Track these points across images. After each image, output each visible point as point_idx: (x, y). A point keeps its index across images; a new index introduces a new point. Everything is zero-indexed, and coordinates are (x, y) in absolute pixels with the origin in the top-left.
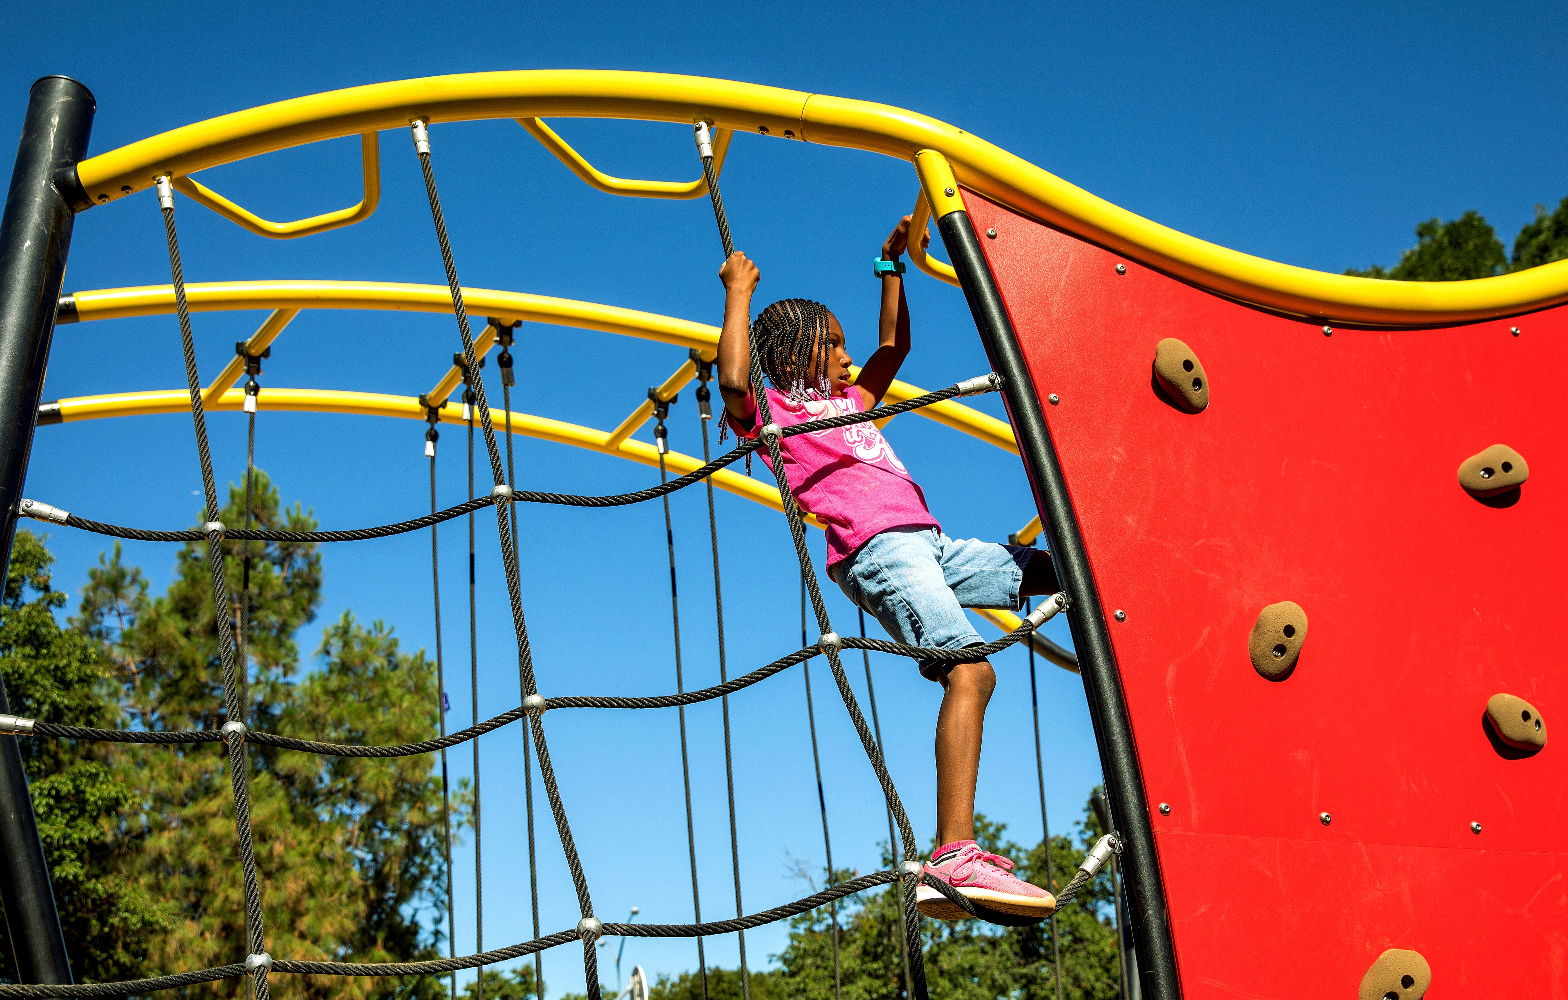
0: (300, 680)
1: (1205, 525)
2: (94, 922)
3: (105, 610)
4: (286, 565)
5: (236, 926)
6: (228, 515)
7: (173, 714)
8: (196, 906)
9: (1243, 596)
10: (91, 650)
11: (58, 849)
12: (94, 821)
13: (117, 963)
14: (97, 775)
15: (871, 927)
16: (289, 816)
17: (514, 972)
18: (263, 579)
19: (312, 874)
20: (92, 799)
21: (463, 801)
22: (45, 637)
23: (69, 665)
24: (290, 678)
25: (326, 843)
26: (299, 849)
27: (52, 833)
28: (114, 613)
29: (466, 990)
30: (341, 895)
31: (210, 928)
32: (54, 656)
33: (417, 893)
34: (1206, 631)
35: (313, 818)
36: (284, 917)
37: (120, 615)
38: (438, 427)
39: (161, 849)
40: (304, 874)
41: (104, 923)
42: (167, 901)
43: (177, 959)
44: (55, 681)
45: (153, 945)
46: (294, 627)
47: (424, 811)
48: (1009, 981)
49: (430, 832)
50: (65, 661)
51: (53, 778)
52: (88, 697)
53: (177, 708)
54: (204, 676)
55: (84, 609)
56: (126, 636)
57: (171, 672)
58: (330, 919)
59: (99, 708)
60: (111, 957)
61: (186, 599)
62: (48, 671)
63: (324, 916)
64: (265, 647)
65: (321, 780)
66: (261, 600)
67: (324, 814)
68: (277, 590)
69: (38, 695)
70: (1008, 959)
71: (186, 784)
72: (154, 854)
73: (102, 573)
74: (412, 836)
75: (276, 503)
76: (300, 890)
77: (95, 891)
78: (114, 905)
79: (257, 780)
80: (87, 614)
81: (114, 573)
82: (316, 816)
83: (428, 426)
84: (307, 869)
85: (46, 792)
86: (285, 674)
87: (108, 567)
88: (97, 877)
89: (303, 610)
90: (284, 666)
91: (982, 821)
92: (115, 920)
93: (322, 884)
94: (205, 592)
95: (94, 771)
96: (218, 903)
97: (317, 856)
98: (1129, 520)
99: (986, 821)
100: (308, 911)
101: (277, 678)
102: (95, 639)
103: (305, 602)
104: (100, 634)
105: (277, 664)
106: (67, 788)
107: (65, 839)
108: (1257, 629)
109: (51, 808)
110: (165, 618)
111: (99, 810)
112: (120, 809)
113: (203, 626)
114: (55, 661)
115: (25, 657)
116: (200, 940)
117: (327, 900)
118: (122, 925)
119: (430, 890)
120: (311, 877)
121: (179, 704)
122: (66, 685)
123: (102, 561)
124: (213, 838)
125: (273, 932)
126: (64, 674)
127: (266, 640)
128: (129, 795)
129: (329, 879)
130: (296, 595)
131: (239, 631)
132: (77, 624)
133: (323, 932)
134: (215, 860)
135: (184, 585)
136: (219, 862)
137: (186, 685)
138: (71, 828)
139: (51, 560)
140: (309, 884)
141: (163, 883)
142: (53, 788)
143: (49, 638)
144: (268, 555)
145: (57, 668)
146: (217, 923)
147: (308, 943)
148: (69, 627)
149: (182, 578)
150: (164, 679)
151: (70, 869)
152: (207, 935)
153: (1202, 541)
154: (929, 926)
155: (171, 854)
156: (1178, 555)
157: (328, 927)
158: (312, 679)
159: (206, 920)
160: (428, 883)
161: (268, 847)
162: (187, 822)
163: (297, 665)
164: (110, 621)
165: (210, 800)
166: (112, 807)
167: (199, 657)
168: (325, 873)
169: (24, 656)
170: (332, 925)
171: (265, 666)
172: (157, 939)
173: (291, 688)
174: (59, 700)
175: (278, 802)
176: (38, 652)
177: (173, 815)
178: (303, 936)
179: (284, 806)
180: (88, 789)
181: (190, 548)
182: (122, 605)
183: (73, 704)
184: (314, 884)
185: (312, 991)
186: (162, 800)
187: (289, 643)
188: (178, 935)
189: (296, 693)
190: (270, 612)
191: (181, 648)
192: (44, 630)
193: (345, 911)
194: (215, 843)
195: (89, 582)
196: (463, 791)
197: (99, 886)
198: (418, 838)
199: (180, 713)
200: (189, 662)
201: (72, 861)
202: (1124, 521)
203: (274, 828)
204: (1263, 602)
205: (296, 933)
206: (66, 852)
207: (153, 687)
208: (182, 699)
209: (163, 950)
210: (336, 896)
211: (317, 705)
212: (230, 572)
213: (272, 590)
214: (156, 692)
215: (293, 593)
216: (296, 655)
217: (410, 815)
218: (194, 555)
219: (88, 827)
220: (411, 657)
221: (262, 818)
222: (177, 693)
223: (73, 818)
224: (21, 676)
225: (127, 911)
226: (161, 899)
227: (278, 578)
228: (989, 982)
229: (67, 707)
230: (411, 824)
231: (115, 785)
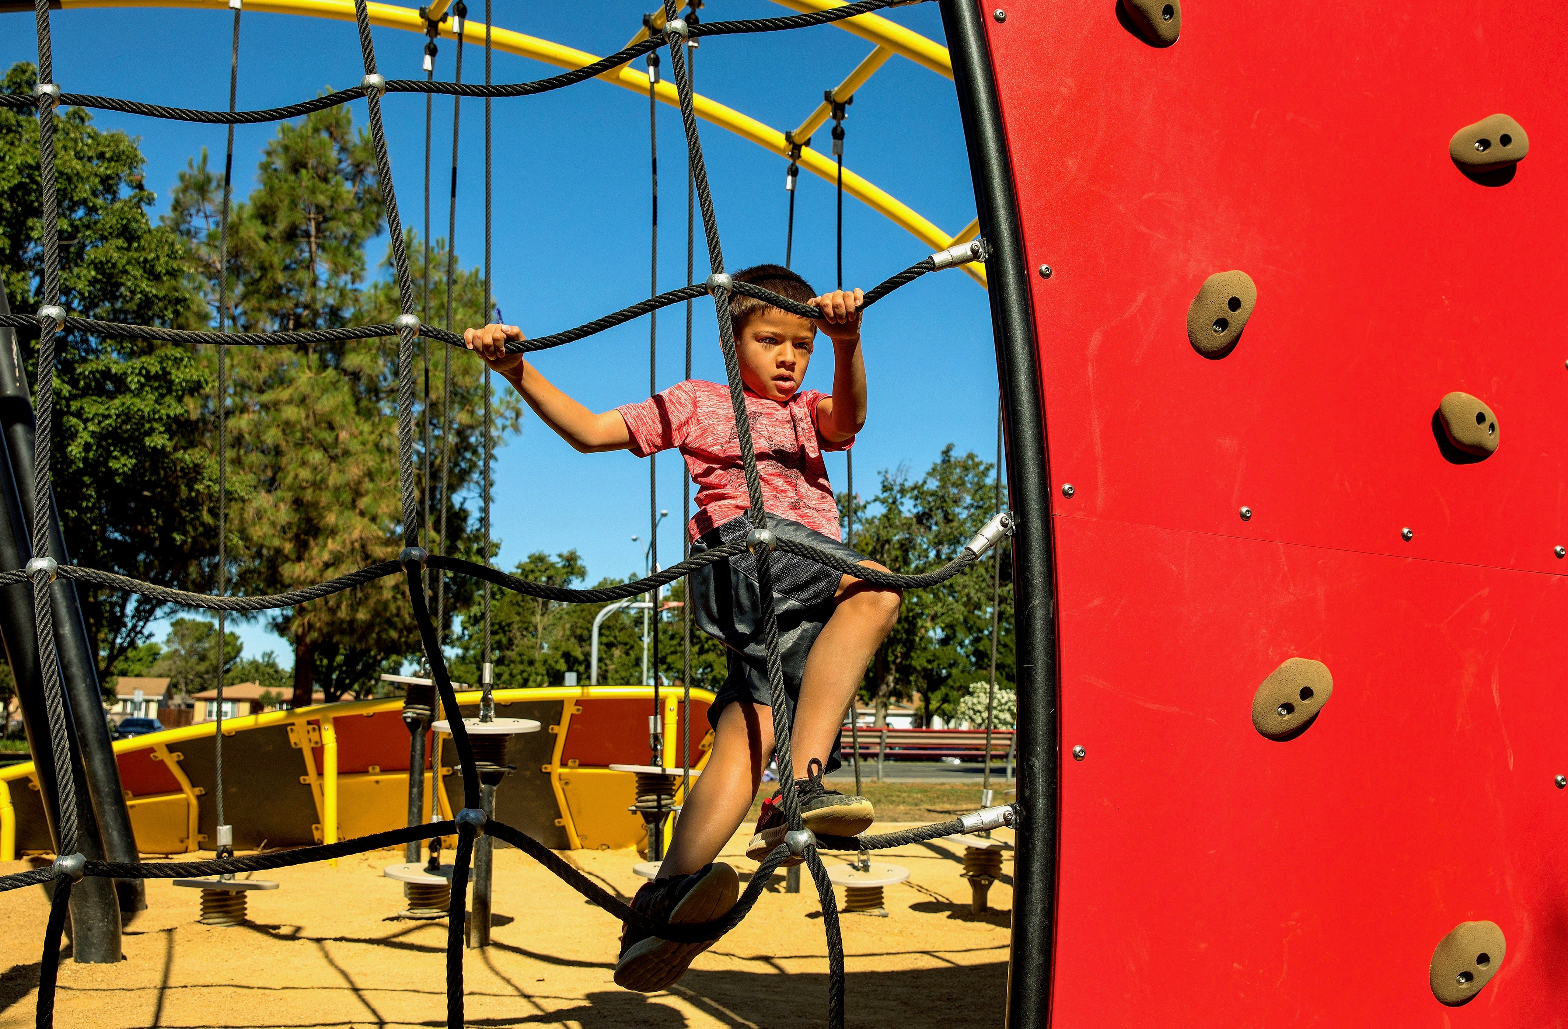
0: (365, 287)
1: (1156, 177)
2: (183, 487)
3: (193, 211)
4: (358, 179)
5: (305, 501)
6: (304, 131)
7: (253, 310)
8: (273, 480)
9: (1189, 260)
10: (178, 246)
11: (149, 422)
12: (180, 400)
13: (203, 524)
14: (182, 359)
15: (867, 544)
16: (352, 409)
17: (560, 556)
18: (335, 192)
19: (371, 461)
20: (177, 380)
21: (508, 407)
22: (136, 231)
23: (158, 258)
24: (357, 285)
25: (384, 435)
26: (360, 438)
27: (142, 407)
28: (201, 214)
29: (518, 568)
30: (397, 481)
31: (283, 500)
32: (144, 249)
33: (466, 485)
34: (1141, 297)
35: (375, 412)
36: (346, 497)
37: (206, 217)
38: (437, 41)
39: (240, 430)
40: (364, 460)
41: (191, 489)
42: (246, 474)
43: (254, 524)
44: (145, 272)
45: (234, 511)
46: (363, 239)
47: (472, 413)
48: (983, 599)
49: (477, 433)
50: (153, 255)
51: (143, 359)
52: (176, 289)
53: (257, 305)
54: (281, 278)
55: (175, 209)
56: (211, 236)
57: (252, 272)
58: (385, 501)
59: (185, 300)
60: (198, 518)
61: (264, 206)
62: (139, 263)
63: (380, 498)
64: (335, 255)
65: (385, 379)
66: (333, 212)
67: (386, 408)
68: (348, 203)
69: (129, 284)
70: (984, 580)
71: (265, 373)
72: (235, 433)
73: (190, 176)
74: (461, 433)
75: (349, 122)
76: (361, 474)
77: (182, 460)
78: (200, 474)
79: (324, 375)
80: (177, 213)
81: (201, 178)
82: (379, 411)
83: (428, 39)
84: (368, 457)
85: (137, 371)
86: (353, 282)
87: (195, 171)
88: (185, 449)
89: (372, 223)
90: (352, 274)
91: (973, 460)
92: (199, 487)
93: (380, 470)
94: (281, 201)
95: (179, 355)
96: (289, 480)
97: (377, 445)
98: (1070, 163)
99: (977, 460)
100: (367, 492)
101: (346, 284)
102: (185, 237)
103: (374, 216)
104: (188, 233)
105: (346, 272)
106: (155, 369)
107: (154, 414)
108: (1199, 298)
109: (142, 386)
110: (247, 222)
111: (183, 391)
112: (202, 391)
113: (280, 233)
114: (144, 254)
115: (119, 249)
116: (274, 510)
117: (384, 485)
118: (206, 491)
119: (477, 483)
120: (371, 463)
121: (259, 301)
122: (154, 276)
123: (191, 166)
124: (287, 423)
125: (336, 508)
126: (153, 266)
127: (336, 248)
128: (210, 379)
129: (386, 466)
130: (367, 209)
131: (313, 239)
132: (168, 222)
133: (380, 511)
134: (287, 441)
135: (263, 193)
136: (291, 444)
137: (264, 285)
138: (160, 404)
139: (143, 161)
140: (369, 469)
141: (244, 458)
142: (143, 367)
143: (139, 233)
144: (342, 170)
145: (146, 260)
146: (289, 496)
147: (366, 520)
148: (162, 224)
149: (262, 187)
150: (245, 278)
151: (158, 440)
152: (282, 505)
153: (1150, 194)
154: (918, 547)
155: (250, 434)
156: (1121, 208)
157: (384, 508)
158: (376, 287)
159: (279, 493)
160: (475, 476)
161: (333, 435)
162: (265, 407)
163: (364, 273)
164: (198, 222)
165: (284, 389)
166: (195, 388)
167: (276, 260)
168: (383, 461)
169: (117, 247)
170: (388, 506)
171: (335, 273)
172: (236, 506)
173: (358, 294)
174: (147, 289)
175: (344, 394)
176: (130, 245)
177: (252, 399)
178: (362, 514)
179: (348, 399)
180: (173, 371)
181: (269, 159)
182: (208, 208)
183: (161, 294)
184: (373, 470)
185: (369, 561)
186: (243, 386)
187: (357, 252)
188: (255, 504)
189: (363, 299)
190: (340, 224)
191: (261, 250)
192: (134, 225)
193: (399, 495)
194: (287, 427)
195: (178, 184)
196: (508, 398)
197: (187, 457)
198: (468, 437)
199: (260, 310)
200: (267, 264)
201: (160, 433)
202: (1063, 164)
203: (338, 419)
204: (1211, 270)
205: (357, 511)
206: (155, 425)
207: (237, 285)
208: (262, 298)
209: (241, 515)
210: (393, 481)
211: (380, 312)
212: (304, 184)
213: (343, 203)
214: (240, 289)
215: (363, 207)
216: (363, 264)
217: (461, 417)
218: (273, 166)
219: (174, 404)
220: (467, 273)
221: (327, 409)
222: (257, 291)
223: (162, 396)
224: (114, 265)
225: (210, 480)
226: (241, 472)
227: (348, 192)
228: (965, 599)
229: (156, 296)
230: (460, 424)
231: (197, 369)
